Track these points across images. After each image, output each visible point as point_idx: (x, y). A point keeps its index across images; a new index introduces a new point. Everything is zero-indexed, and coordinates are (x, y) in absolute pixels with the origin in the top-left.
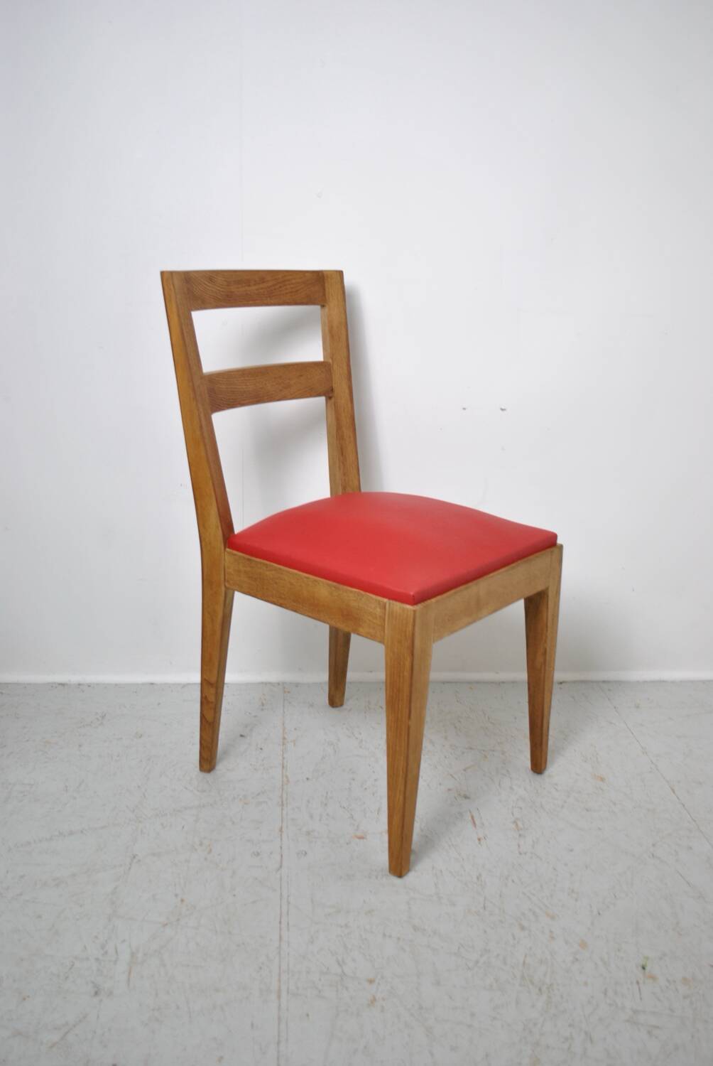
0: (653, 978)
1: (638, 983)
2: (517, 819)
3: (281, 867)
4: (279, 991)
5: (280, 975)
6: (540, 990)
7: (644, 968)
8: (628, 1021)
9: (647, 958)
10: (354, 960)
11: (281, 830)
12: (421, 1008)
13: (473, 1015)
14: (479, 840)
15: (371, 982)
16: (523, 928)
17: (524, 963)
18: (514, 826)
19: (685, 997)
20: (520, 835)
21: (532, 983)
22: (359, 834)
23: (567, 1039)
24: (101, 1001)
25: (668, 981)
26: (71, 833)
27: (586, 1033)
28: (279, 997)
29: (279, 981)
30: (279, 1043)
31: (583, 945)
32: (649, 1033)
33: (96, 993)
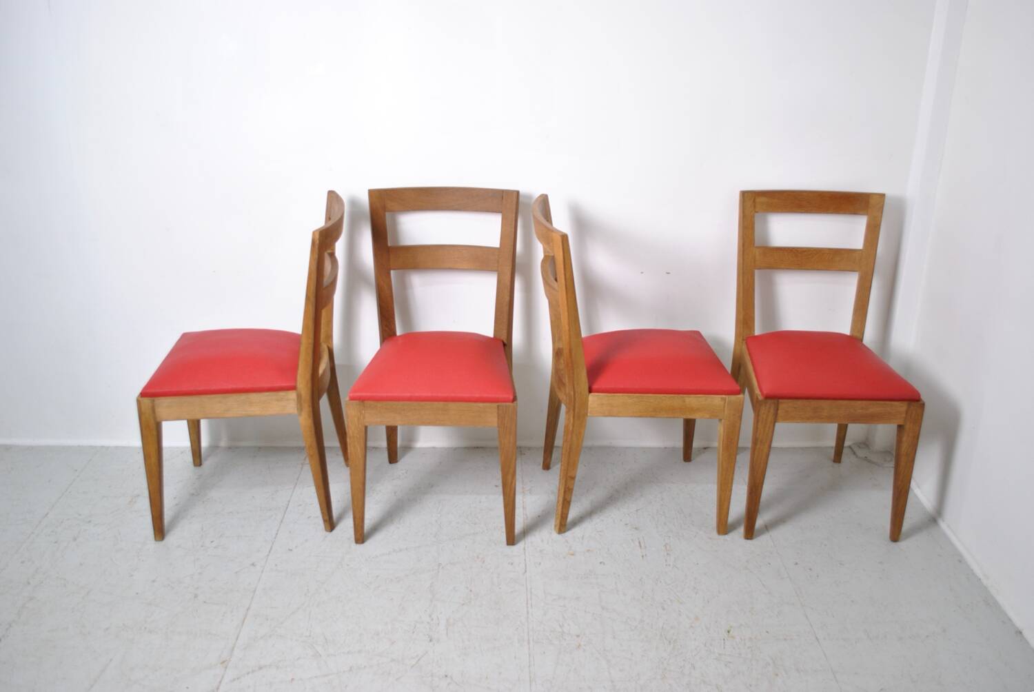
0: (733, 637)
1: (724, 639)
2: (667, 544)
3: (526, 571)
4: (529, 640)
5: (528, 632)
6: (670, 642)
7: (729, 632)
8: (716, 659)
9: (731, 627)
10: (569, 625)
11: (524, 549)
12: (605, 650)
13: (632, 654)
14: (643, 556)
15: (578, 636)
16: (664, 609)
17: (662, 628)
18: (663, 548)
19: (748, 648)
20: (668, 554)
21: (666, 639)
22: (571, 552)
23: (681, 667)
24: (434, 644)
25: (741, 639)
26: (401, 550)
27: (692, 664)
28: (529, 643)
29: (528, 634)
30: (529, 666)
31: (697, 618)
32: (726, 665)
33: (431, 641)
